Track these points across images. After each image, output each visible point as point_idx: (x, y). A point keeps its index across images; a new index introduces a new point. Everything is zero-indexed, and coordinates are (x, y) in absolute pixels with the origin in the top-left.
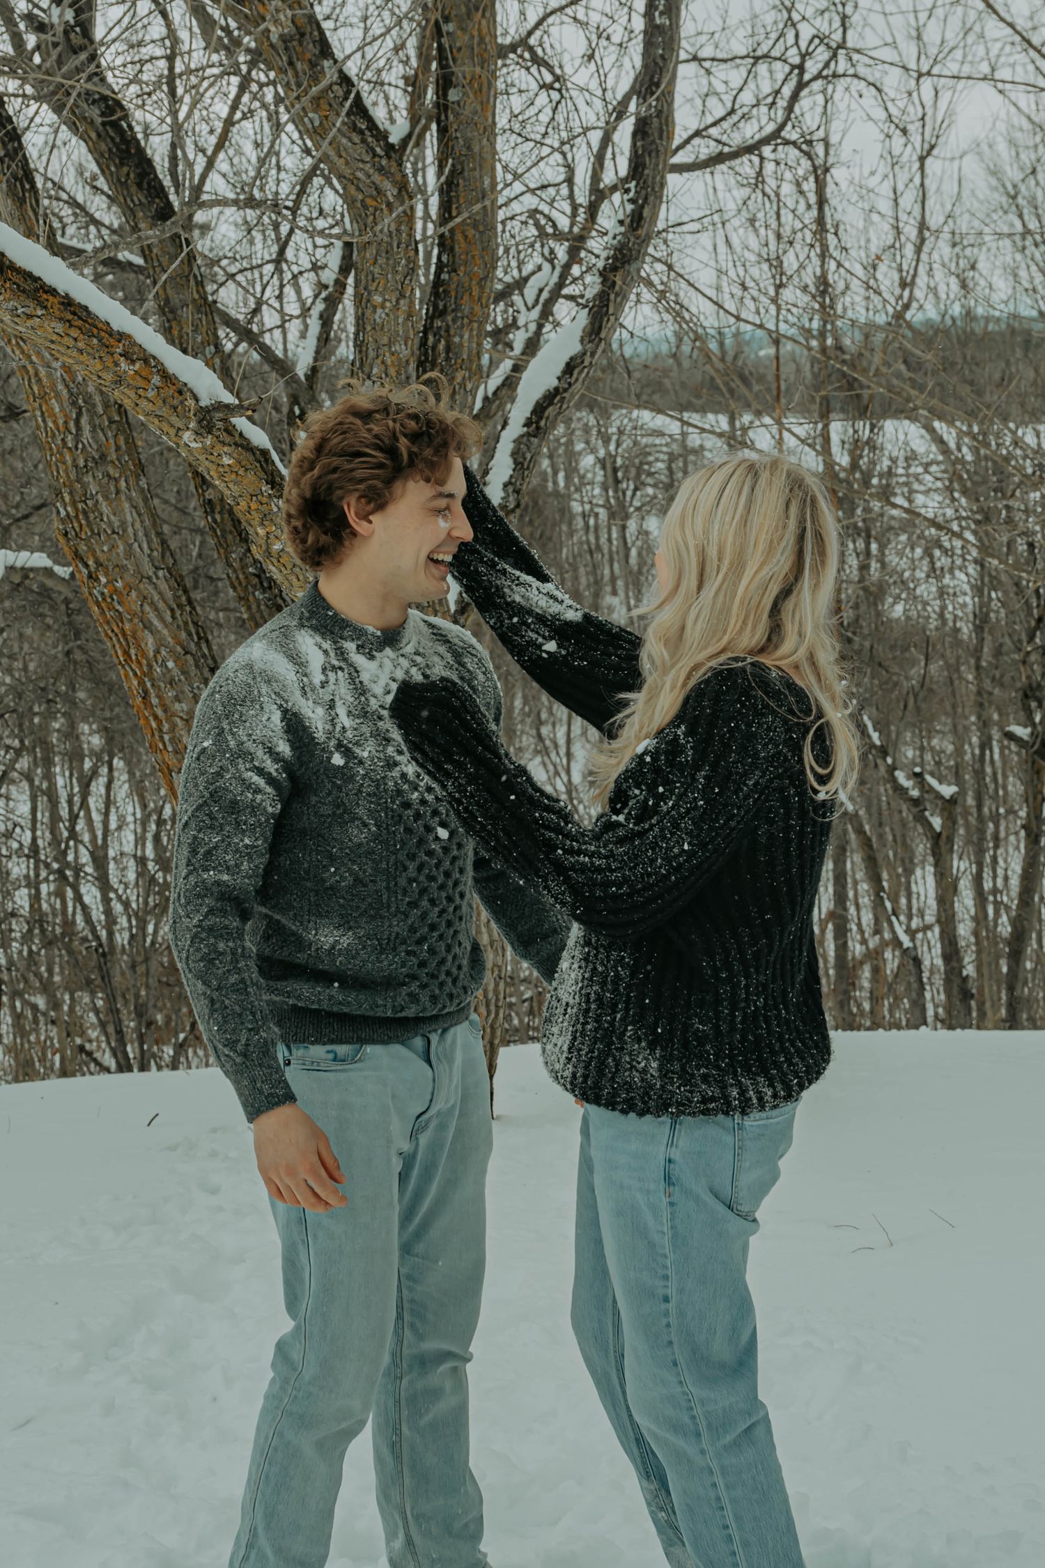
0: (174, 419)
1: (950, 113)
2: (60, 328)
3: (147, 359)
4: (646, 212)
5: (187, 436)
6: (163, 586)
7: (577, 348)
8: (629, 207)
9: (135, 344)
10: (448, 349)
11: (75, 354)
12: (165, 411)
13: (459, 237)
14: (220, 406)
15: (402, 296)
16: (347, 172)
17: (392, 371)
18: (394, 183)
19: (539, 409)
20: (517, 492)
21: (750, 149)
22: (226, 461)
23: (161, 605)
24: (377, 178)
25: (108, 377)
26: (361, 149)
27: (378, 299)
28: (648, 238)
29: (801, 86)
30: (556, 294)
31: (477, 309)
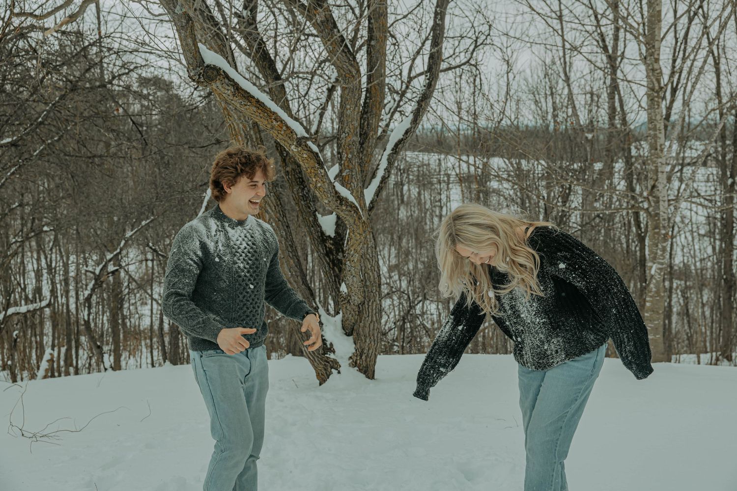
0: (289, 141)
1: (517, 59)
2: (255, 109)
3: (282, 121)
4: (433, 83)
5: (293, 147)
6: (272, 198)
7: (409, 126)
8: (427, 81)
9: (278, 116)
10: (368, 125)
11: (259, 118)
12: (286, 139)
13: (373, 88)
14: (304, 138)
15: (356, 106)
16: (340, 65)
17: (352, 131)
18: (355, 69)
19: (396, 145)
20: (389, 172)
21: (459, 66)
22: (305, 156)
23: (271, 205)
24: (350, 67)
25: (269, 126)
26: (345, 58)
27: (348, 107)
28: (433, 91)
29: (476, 47)
30: (395, 110)
31: (378, 112)
